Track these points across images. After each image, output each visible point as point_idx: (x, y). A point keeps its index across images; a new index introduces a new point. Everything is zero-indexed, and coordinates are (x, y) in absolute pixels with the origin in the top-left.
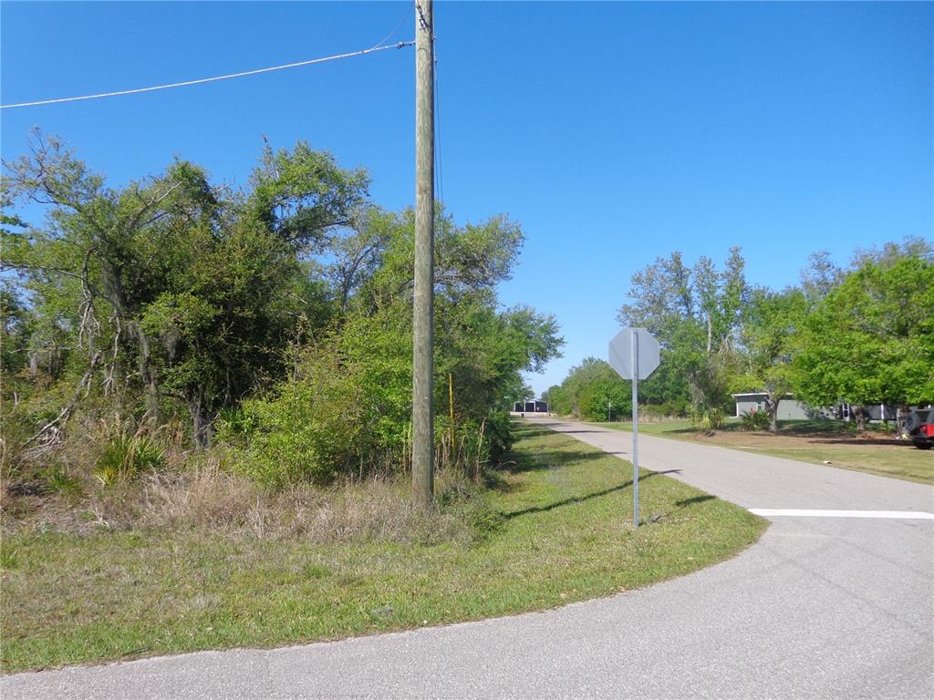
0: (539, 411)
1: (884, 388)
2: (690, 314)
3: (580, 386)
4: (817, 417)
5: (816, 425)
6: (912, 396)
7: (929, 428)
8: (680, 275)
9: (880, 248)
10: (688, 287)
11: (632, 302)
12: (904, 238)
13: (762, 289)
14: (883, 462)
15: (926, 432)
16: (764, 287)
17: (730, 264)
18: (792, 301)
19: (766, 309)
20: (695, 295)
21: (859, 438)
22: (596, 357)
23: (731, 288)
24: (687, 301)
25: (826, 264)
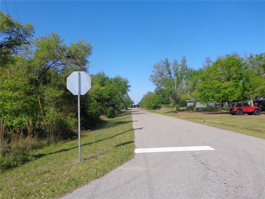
0: (137, 107)
1: (223, 97)
2: (171, 77)
3: (146, 100)
4: (209, 106)
5: (209, 109)
6: (231, 99)
7: (235, 109)
8: (168, 65)
9: (224, 56)
10: (170, 69)
11: (153, 74)
12: (232, 53)
13: (191, 69)
14: (219, 120)
15: (234, 110)
16: (191, 68)
17: (182, 62)
18: (200, 72)
19: (192, 74)
20: (172, 71)
21: (219, 112)
22: (151, 91)
23: (182, 69)
24: (170, 73)
25: (209, 61)
